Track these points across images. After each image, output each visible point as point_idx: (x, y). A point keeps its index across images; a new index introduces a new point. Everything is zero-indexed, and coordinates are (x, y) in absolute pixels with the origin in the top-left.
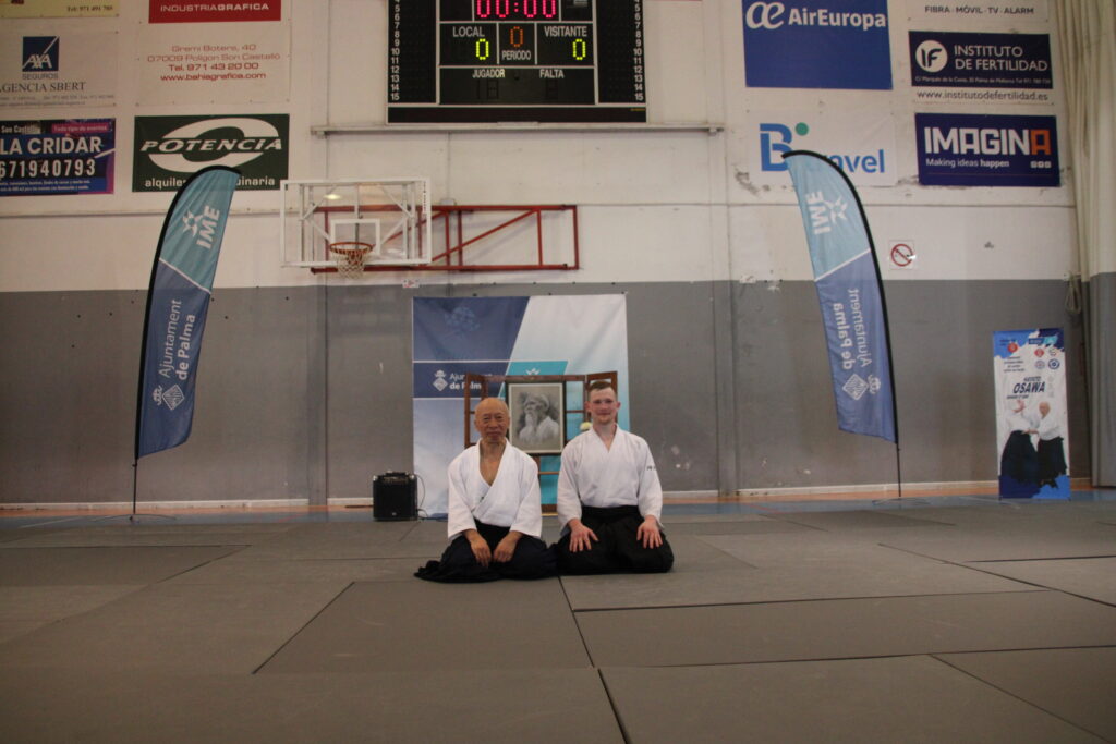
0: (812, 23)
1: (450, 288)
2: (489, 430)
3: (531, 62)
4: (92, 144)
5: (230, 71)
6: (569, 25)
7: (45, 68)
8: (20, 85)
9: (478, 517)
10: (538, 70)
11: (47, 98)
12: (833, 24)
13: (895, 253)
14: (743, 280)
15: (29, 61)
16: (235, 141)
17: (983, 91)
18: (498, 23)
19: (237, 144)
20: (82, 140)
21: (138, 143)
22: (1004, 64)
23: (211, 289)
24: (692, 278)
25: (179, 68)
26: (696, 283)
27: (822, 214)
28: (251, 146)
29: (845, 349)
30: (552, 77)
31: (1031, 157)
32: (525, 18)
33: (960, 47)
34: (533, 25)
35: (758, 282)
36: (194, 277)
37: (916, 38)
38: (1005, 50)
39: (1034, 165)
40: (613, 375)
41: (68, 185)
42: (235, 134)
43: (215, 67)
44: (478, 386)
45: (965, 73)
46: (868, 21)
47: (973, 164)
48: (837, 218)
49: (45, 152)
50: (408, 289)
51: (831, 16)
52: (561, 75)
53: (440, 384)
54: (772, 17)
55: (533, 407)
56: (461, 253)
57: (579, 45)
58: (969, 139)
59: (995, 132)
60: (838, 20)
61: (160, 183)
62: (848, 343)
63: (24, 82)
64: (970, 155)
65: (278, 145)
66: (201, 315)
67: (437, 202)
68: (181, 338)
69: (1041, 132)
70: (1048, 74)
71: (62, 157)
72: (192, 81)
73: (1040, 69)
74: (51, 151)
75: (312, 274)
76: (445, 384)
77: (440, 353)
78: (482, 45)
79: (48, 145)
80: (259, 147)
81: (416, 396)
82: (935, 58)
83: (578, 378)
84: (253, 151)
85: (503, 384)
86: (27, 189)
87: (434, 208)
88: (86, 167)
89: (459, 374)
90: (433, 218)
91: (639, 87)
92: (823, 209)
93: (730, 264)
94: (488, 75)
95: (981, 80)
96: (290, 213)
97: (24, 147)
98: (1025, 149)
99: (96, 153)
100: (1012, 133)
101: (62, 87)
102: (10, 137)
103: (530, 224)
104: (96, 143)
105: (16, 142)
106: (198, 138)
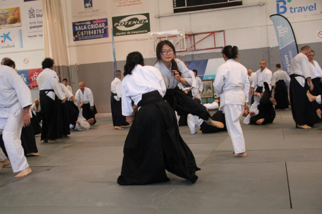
1: (193, 55)
5: (134, 3)
7: (90, 6)
8: (84, 12)
11: (91, 14)
13: (319, 34)
14: (271, 47)
15: (86, 5)
16: (136, 21)
19: (137, 22)
20: (100, 24)
21: (113, 24)
25: (121, 3)
26: (258, 49)
27: (281, 31)
28: (141, 22)
29: (288, 67)
35: (276, 47)
41: (98, 36)
42: (136, 19)
43: (130, 2)
48: (286, 32)
49: (92, 28)
50: (182, 56)
56: (195, 46)
61: (119, 34)
62: (289, 65)
63: (85, 11)
65: (147, 21)
67: (187, 33)
71: (96, 29)
72: (125, 6)
74: (93, 28)
79: (92, 26)
80: (142, 22)
84: (141, 23)
86: (89, 38)
87: (186, 35)
88: (102, 31)
90: (186, 38)
92: (281, 30)
93: (268, 42)
96: (151, 39)
97: (87, 27)
99: (103, 27)
101: (94, 11)
102: (83, 25)
103: (212, 37)
104: (103, 25)
105: (85, 26)
106: (127, 21)
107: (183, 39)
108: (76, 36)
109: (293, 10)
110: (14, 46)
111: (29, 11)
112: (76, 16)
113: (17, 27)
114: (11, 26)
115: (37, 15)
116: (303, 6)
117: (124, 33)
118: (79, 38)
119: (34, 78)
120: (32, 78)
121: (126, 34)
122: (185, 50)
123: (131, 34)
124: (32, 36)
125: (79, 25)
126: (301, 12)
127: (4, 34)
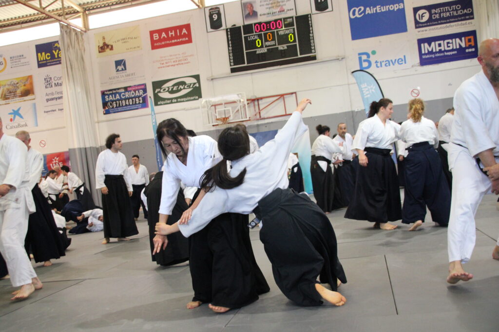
0: (375, 12)
1: (258, 126)
3: (275, 45)
4: (140, 93)
5: (179, 63)
6: (287, 29)
7: (122, 70)
8: (116, 77)
10: (278, 47)
11: (125, 80)
12: (383, 10)
13: (412, 93)
14: (356, 110)
15: (117, 68)
16: (184, 86)
17: (445, 25)
18: (263, 33)
20: (137, 92)
21: (154, 90)
22: (453, 13)
25: (163, 64)
26: (340, 114)
27: (367, 91)
28: (189, 86)
30: (283, 49)
31: (466, 48)
32: (272, 29)
33: (434, 10)
34: (274, 32)
35: (362, 110)
37: (416, 10)
38: (453, 8)
39: (467, 51)
41: (135, 107)
42: (183, 83)
43: (174, 62)
45: (436, 20)
46: (397, 7)
47: (442, 54)
48: (372, 92)
49: (126, 97)
51: (382, 8)
52: (286, 48)
54: (360, 12)
56: (260, 113)
57: (291, 36)
58: (440, 45)
59: (450, 41)
60: (385, 9)
61: (162, 103)
63: (117, 75)
64: (440, 51)
65: (197, 85)
67: (249, 98)
69: (469, 37)
70: (472, 14)
71: (132, 98)
72: (167, 68)
73: (468, 12)
74: (128, 97)
75: (213, 127)
78: (258, 42)
79: (127, 95)
80: (191, 86)
82: (424, 16)
84: (189, 88)
86: (123, 110)
87: (247, 100)
88: (139, 100)
90: (248, 104)
91: (313, 48)
92: (367, 89)
93: (351, 106)
94: (262, 52)
95: (443, 21)
96: (204, 107)
97: (120, 97)
98: (463, 45)
99: (141, 95)
100: (458, 40)
101: (128, 75)
102: (115, 94)
103: (281, 100)
104: (141, 92)
105: (117, 95)
106: (172, 86)
107: (245, 105)
108: (107, 108)
109: (379, 65)
110: (26, 125)
111: (45, 79)
112: (105, 83)
113: (30, 100)
114: (22, 100)
115: (55, 84)
116: (391, 59)
117: (168, 102)
118: (110, 110)
119: (54, 164)
120: (51, 165)
121: (172, 103)
122: (248, 119)
123: (177, 102)
124: (49, 111)
125: (110, 94)
126: (388, 67)
127: (13, 110)
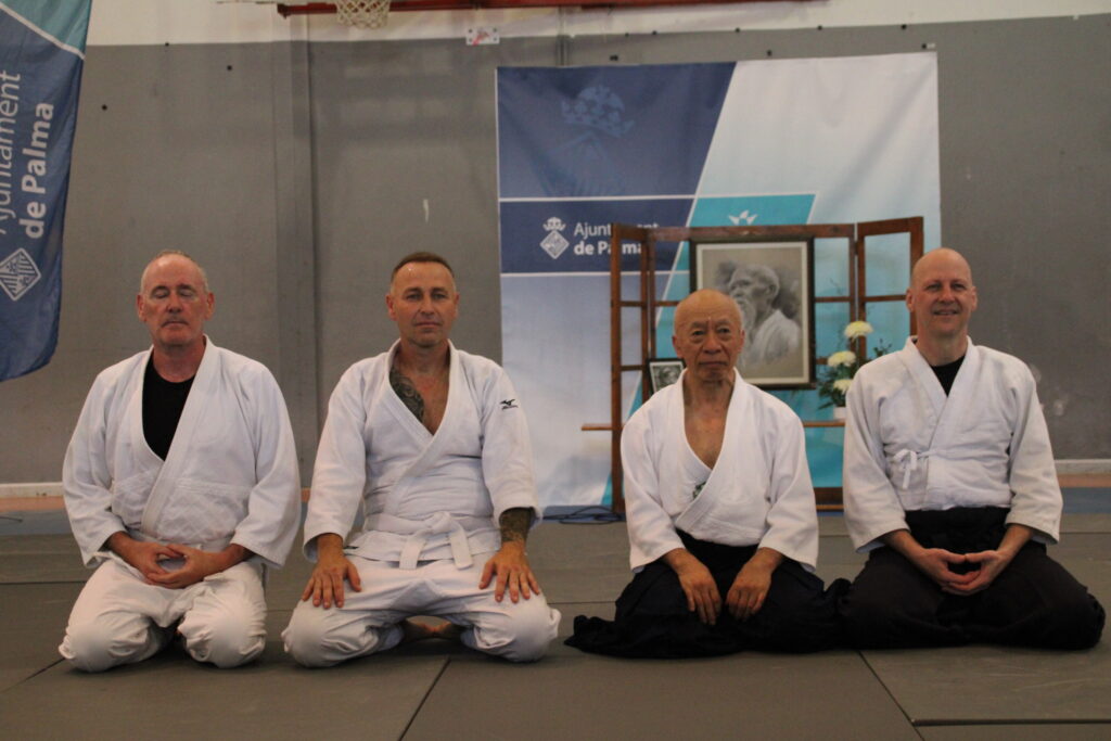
1: (563, 44)
2: (704, 358)
9: (686, 529)
23: (83, 48)
24: (1076, 11)
36: (42, 26)
40: (913, 226)
44: (631, 248)
50: (476, 46)
53: (554, 245)
55: (747, 291)
66: (67, 100)
68: (26, 151)
75: (280, 17)
76: (564, 244)
77: (555, 181)
81: (505, 271)
83: (837, 231)
85: (683, 246)
89: (593, 224)
